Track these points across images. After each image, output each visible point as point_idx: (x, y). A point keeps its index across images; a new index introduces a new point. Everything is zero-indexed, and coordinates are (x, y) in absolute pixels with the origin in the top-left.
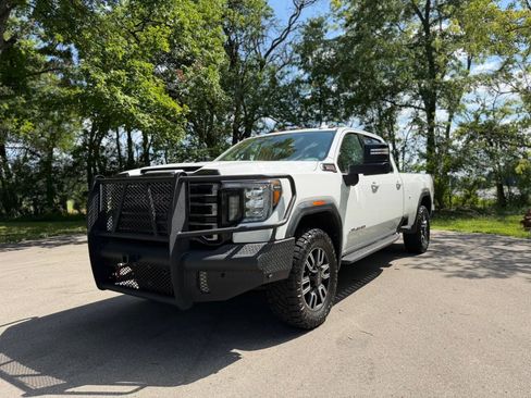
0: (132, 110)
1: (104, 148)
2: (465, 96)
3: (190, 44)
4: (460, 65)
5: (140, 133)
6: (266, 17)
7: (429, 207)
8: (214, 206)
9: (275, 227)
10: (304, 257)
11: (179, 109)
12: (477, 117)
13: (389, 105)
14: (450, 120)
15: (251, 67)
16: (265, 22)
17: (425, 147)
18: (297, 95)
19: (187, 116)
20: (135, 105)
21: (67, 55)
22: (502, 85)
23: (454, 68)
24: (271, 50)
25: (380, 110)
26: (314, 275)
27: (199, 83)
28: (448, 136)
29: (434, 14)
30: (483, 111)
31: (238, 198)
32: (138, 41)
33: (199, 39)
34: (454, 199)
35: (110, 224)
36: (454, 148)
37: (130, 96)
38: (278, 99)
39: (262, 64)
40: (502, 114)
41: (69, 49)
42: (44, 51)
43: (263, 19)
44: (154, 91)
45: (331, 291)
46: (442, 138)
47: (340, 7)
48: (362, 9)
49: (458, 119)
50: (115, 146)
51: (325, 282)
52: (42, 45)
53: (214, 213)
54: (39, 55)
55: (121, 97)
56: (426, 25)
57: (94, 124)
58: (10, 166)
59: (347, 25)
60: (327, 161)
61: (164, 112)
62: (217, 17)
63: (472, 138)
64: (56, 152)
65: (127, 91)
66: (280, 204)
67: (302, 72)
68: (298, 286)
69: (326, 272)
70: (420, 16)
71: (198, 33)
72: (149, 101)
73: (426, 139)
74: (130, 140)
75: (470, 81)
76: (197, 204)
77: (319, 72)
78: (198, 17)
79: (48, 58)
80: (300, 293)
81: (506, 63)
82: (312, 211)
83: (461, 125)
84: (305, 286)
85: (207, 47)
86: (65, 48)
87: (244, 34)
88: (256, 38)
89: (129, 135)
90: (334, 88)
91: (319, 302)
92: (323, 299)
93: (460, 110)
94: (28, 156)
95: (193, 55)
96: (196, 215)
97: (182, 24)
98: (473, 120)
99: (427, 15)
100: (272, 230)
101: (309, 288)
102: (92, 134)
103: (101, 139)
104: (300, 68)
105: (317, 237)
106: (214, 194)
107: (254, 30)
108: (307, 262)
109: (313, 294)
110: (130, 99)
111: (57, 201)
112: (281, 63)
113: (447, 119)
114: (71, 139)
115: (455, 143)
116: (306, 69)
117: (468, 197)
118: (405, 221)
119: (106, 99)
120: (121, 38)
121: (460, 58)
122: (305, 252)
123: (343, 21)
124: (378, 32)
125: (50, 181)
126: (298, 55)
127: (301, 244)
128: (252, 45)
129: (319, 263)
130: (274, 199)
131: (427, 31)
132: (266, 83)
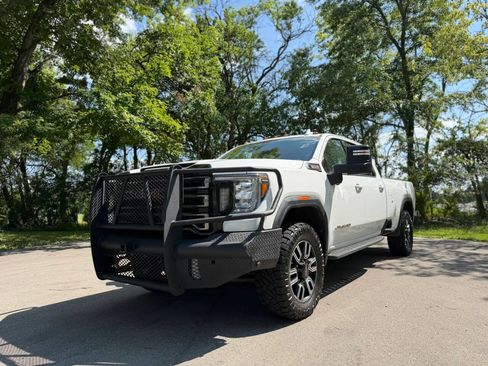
0: (137, 127)
1: (112, 165)
2: (442, 115)
3: (190, 72)
4: (435, 86)
5: (145, 151)
6: (258, 49)
7: (411, 212)
8: (206, 197)
9: (263, 217)
10: (291, 248)
11: (178, 127)
12: (453, 134)
13: (370, 123)
14: (428, 137)
15: (245, 92)
16: (256, 53)
17: (406, 161)
18: (285, 116)
19: (185, 133)
20: (140, 124)
21: (83, 83)
22: (476, 105)
23: (430, 89)
24: (262, 77)
25: (362, 128)
26: (300, 267)
27: (197, 105)
28: (427, 151)
29: (409, 44)
30: (459, 128)
31: (228, 190)
32: (143, 68)
33: (198, 68)
34: (435, 211)
35: (111, 218)
36: (433, 163)
37: (136, 115)
38: (269, 119)
39: (254, 90)
40: (477, 132)
41: (85, 79)
42: (63, 81)
43: (255, 50)
44: (158, 112)
45: (318, 284)
46: (422, 154)
47: (324, 39)
48: (344, 39)
49: (436, 136)
50: (122, 163)
51: (312, 275)
52: (62, 75)
53: (206, 204)
54: (58, 84)
55: (127, 116)
56: (402, 53)
57: (104, 144)
58: (29, 182)
59: (330, 54)
60: (312, 161)
61: (166, 130)
62: (214, 49)
63: (451, 153)
64: (70, 169)
65: (133, 111)
66: (268, 195)
67: (290, 96)
68: (286, 277)
69: (313, 265)
70: (397, 45)
71: (197, 62)
72: (152, 120)
73: (406, 154)
74: (135, 158)
75: (446, 101)
76: (190, 196)
77: (306, 95)
78: (197, 48)
79: (67, 86)
80: (287, 283)
81: (478, 85)
82: (299, 205)
83: (439, 141)
84: (293, 277)
85: (205, 74)
86: (81, 78)
87: (238, 64)
88: (248, 68)
89: (135, 152)
90: (319, 109)
91: (307, 294)
92: (311, 292)
93: (437, 128)
94: (46, 173)
95: (192, 81)
96: (189, 205)
97: (182, 54)
98: (450, 136)
99: (403, 44)
100: (259, 219)
101: (296, 280)
102: (102, 152)
103: (110, 157)
104: (288, 93)
105: (303, 231)
106: (207, 186)
107: (247, 60)
108: (294, 254)
109: (300, 285)
110: (135, 118)
111: (68, 212)
112: (271, 89)
113: (426, 137)
114: (83, 157)
115: (434, 157)
116: (294, 94)
117: (449, 208)
118: (388, 223)
119: (114, 118)
120: (130, 66)
121: (435, 81)
122: (292, 244)
123: (326, 52)
124: (359, 60)
125: (63, 195)
126: (287, 81)
127: (288, 236)
128: (245, 74)
129: (307, 256)
130: (262, 190)
131: (404, 58)
132: (258, 106)
